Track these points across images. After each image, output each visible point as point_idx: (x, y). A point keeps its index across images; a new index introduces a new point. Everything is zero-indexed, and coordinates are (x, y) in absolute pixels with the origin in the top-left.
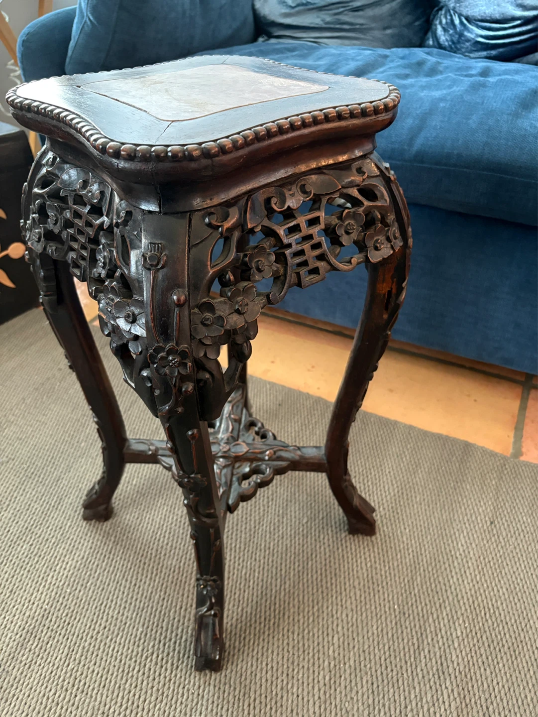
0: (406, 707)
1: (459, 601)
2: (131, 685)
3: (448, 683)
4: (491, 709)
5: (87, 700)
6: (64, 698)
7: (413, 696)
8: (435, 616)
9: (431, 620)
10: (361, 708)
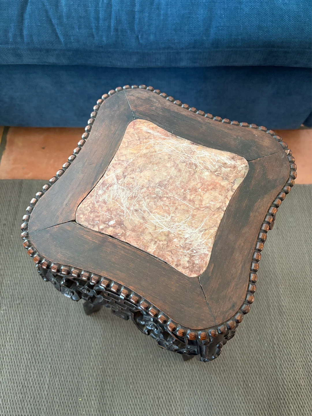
0: (273, 334)
1: (277, 277)
2: (161, 380)
3: (285, 316)
4: (303, 319)
5: (148, 397)
6: (137, 401)
7: (273, 328)
8: (270, 288)
9: (269, 291)
10: (256, 343)
